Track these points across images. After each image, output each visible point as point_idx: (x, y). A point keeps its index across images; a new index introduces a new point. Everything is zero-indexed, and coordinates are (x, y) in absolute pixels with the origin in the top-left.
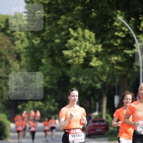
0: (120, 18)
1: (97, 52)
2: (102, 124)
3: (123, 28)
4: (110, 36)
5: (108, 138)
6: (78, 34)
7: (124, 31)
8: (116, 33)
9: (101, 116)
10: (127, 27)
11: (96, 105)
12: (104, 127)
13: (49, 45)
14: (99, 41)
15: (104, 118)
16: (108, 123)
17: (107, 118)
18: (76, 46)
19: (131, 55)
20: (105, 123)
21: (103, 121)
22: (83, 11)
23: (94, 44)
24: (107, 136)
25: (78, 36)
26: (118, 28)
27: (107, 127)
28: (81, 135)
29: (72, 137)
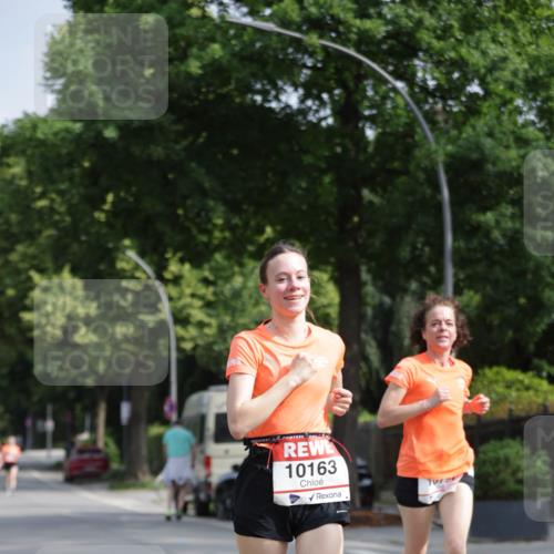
0: (132, 254)
2: (96, 456)
3: (138, 274)
5: (107, 485)
6: (50, 280)
9: (94, 442)
10: (145, 272)
12: (99, 464)
15: (101, 444)
16: (107, 455)
17: (106, 444)
20: (101, 456)
21: (98, 451)
24: (107, 480)
26: (128, 274)
27: (105, 463)
28: (334, 467)
29: (291, 476)
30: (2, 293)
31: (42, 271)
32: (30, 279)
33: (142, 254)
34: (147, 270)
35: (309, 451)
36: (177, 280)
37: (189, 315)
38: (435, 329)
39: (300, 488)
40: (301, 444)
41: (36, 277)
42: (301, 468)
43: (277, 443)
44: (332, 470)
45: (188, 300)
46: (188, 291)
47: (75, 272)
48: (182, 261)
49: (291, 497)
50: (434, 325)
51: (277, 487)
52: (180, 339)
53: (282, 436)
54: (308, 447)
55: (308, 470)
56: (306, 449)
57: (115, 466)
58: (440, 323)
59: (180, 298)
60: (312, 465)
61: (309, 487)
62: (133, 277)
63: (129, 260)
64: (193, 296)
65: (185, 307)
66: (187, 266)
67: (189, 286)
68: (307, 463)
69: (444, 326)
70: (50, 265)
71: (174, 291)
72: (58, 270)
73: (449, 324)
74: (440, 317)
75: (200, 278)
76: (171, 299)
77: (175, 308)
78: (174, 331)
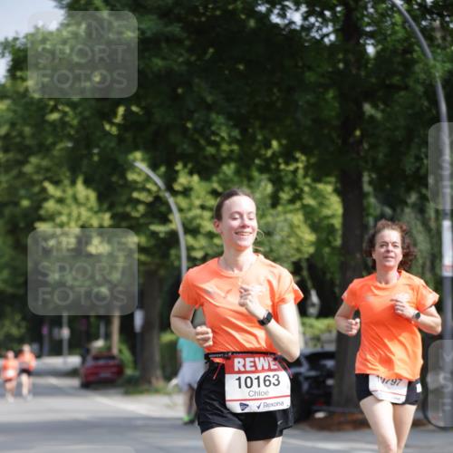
1: (101, 227)
2: (111, 362)
3: (149, 186)
4: (124, 198)
5: (122, 390)
6: (64, 191)
7: (149, 191)
8: (135, 195)
9: (109, 348)
10: (156, 184)
11: (98, 328)
12: (114, 370)
13: (7, 211)
14: (105, 206)
15: (115, 351)
16: (122, 361)
17: (120, 351)
18: (60, 214)
19: (162, 235)
20: (116, 362)
21: (113, 358)
22: (73, 149)
23: (96, 213)
24: (121, 386)
25: (63, 195)
26: (140, 186)
27: (120, 369)
28: (278, 379)
29: (240, 387)
30: (16, 204)
31: (56, 183)
32: (44, 190)
33: (154, 167)
34: (157, 182)
35: (255, 366)
36: (186, 192)
37: (199, 226)
38: (383, 250)
39: (249, 397)
40: (248, 360)
41: (51, 188)
42: (249, 381)
43: (228, 358)
44: (277, 382)
45: (198, 212)
46: (198, 202)
47: (87, 183)
48: (191, 173)
49: (241, 405)
50: (382, 246)
51: (229, 396)
52: (190, 249)
53: (233, 353)
54: (255, 362)
55: (256, 382)
56: (253, 364)
57: (129, 372)
59: (190, 209)
60: (258, 378)
61: (257, 396)
62: (144, 189)
63: (140, 173)
64: (203, 207)
65: (194, 218)
66: (196, 178)
67: (198, 198)
68: (254, 376)
69: (391, 248)
70: (65, 175)
71: (183, 202)
72: (73, 183)
73: (395, 246)
74: (388, 240)
75: (209, 189)
76: (181, 210)
77: (186, 218)
78: (184, 240)
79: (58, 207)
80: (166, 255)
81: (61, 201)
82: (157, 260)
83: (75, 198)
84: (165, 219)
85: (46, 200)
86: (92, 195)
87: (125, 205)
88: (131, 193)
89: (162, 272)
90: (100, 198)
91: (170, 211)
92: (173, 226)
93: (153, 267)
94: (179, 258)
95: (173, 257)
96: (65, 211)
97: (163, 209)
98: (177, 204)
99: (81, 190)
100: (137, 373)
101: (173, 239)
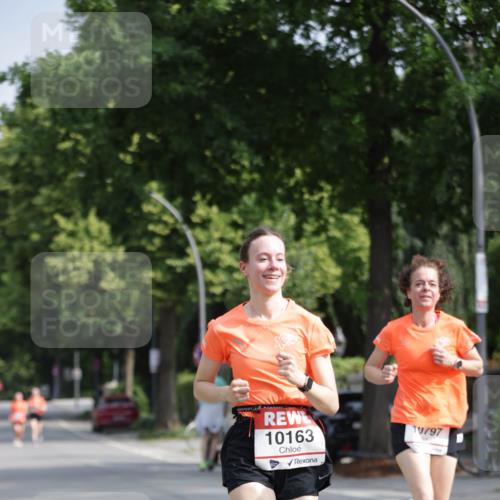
2: (125, 405)
3: (166, 218)
4: (139, 231)
5: (135, 435)
6: (76, 224)
7: (166, 223)
8: (151, 227)
9: (123, 390)
10: (172, 216)
11: (112, 367)
12: (129, 413)
13: (16, 246)
14: (119, 239)
15: (129, 393)
16: (136, 404)
17: (135, 393)
18: (71, 248)
19: (179, 270)
20: (131, 404)
21: (127, 400)
23: (110, 247)
24: (135, 430)
25: (75, 229)
26: (156, 218)
27: (134, 412)
28: (311, 435)
29: (270, 443)
30: (26, 238)
31: (68, 215)
32: (55, 223)
33: (170, 197)
34: (174, 213)
35: (287, 420)
36: (205, 224)
37: (218, 260)
38: (419, 289)
39: (280, 454)
40: (279, 414)
41: (62, 221)
42: (280, 436)
43: (258, 412)
44: (310, 438)
45: (217, 245)
46: (217, 235)
47: (100, 215)
48: (210, 204)
49: (271, 462)
50: (418, 285)
51: (258, 453)
52: (209, 284)
53: (263, 406)
54: (286, 416)
55: (287, 438)
56: (284, 418)
57: (144, 415)
58: (424, 283)
59: (208, 242)
60: (290, 433)
61: (288, 453)
62: (160, 221)
63: (156, 204)
64: (222, 240)
65: (213, 251)
66: (215, 209)
67: (217, 230)
68: (285, 431)
69: (428, 287)
70: (76, 207)
71: (201, 235)
72: (85, 215)
73: (432, 285)
74: (424, 278)
75: (229, 221)
76: (199, 243)
77: (204, 252)
78: (203, 275)
79: (70, 241)
80: (183, 291)
81: (72, 234)
82: (174, 297)
83: (87, 232)
84: (182, 253)
85: (56, 233)
86: (106, 228)
87: (140, 238)
88: (146, 225)
89: (179, 309)
90: (114, 231)
91: (187, 244)
92: (190, 260)
93: (170, 304)
94: (197, 294)
95: (190, 293)
96: (77, 245)
97: (180, 242)
98: (195, 237)
99: (94, 223)
100: (152, 417)
101: (190, 273)
